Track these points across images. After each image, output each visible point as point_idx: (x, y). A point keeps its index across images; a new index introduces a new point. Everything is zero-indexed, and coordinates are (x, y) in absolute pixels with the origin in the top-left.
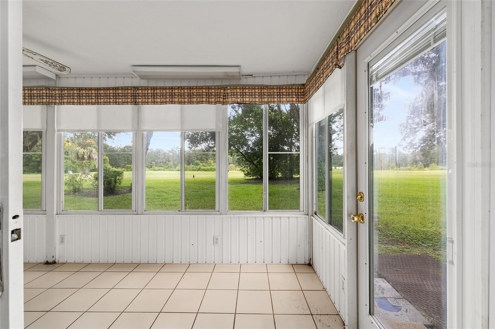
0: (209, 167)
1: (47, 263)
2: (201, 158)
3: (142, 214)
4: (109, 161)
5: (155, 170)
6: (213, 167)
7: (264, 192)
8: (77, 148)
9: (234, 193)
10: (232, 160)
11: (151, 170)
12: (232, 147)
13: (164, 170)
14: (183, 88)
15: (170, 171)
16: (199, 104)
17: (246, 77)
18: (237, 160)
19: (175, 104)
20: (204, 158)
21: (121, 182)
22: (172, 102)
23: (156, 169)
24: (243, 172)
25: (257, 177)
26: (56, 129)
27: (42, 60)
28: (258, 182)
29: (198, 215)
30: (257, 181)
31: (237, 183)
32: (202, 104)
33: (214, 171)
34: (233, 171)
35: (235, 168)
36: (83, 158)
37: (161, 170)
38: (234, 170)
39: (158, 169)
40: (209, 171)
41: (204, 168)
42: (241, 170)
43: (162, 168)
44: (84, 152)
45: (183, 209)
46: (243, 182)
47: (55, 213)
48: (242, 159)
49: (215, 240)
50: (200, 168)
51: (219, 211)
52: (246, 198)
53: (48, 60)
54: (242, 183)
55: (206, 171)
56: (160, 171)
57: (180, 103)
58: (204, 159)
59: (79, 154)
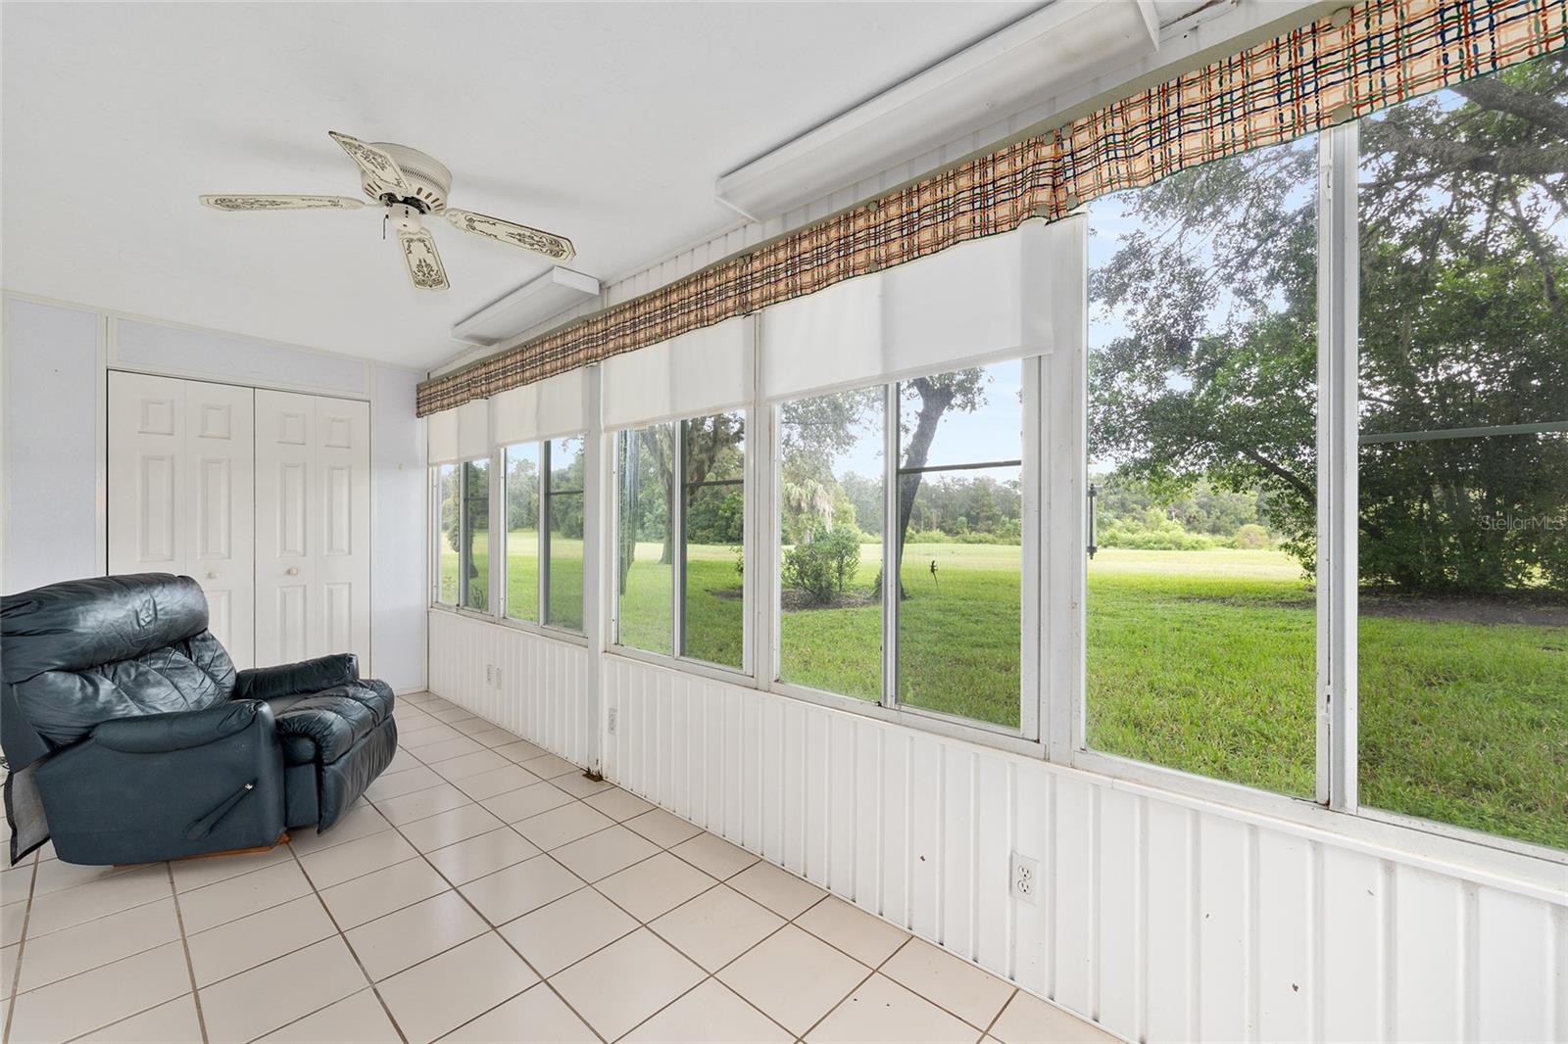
0: (1148, 535)
1: (589, 775)
2: (1123, 505)
3: (768, 691)
4: (854, 515)
5: (969, 542)
6: (1167, 536)
7: (1322, 690)
8: (788, 484)
9: (1230, 644)
10: (1255, 507)
11: (957, 541)
12: (1241, 455)
13: (994, 542)
14: (882, 202)
15: (1011, 544)
16: (943, 249)
17: (1192, 21)
18: (1267, 507)
19: (854, 276)
20: (1136, 502)
21: (854, 574)
22: (847, 273)
23: (972, 539)
24: (1296, 557)
25: (1377, 581)
26: (603, 428)
27: (512, 235)
28: (1381, 603)
29: (947, 736)
30: (1377, 600)
31: (1260, 603)
32: (954, 243)
33: (1170, 549)
34: (1256, 551)
35: (1267, 537)
36: (799, 509)
37: (986, 542)
38: (1261, 547)
39: (978, 538)
40: (1151, 548)
41: (1129, 535)
42: (1286, 546)
43: (990, 537)
44: (800, 495)
45: (891, 700)
46: (1295, 600)
47: (601, 648)
48: (1290, 502)
49: (1018, 876)
50: (1113, 537)
51: (1038, 741)
52: (1288, 677)
53: (522, 232)
54: (1291, 605)
55: (1138, 547)
56: (985, 545)
57: (877, 265)
58: (1135, 506)
59: (791, 498)
